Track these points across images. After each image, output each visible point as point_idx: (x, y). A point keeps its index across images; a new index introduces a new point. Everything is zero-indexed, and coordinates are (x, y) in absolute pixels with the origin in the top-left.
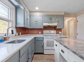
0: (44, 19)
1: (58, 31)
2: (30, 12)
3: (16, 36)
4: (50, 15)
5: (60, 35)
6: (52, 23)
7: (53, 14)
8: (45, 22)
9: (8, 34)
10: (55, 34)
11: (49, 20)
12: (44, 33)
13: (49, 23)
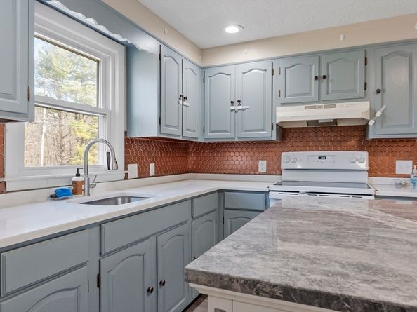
0: (279, 84)
1: (382, 159)
2: (203, 52)
3: (126, 178)
4: (319, 55)
5: (400, 185)
6: (331, 102)
7: (342, 42)
8: (288, 99)
9: (87, 167)
10: (364, 178)
11: (314, 83)
12: (283, 167)
13: (308, 104)
